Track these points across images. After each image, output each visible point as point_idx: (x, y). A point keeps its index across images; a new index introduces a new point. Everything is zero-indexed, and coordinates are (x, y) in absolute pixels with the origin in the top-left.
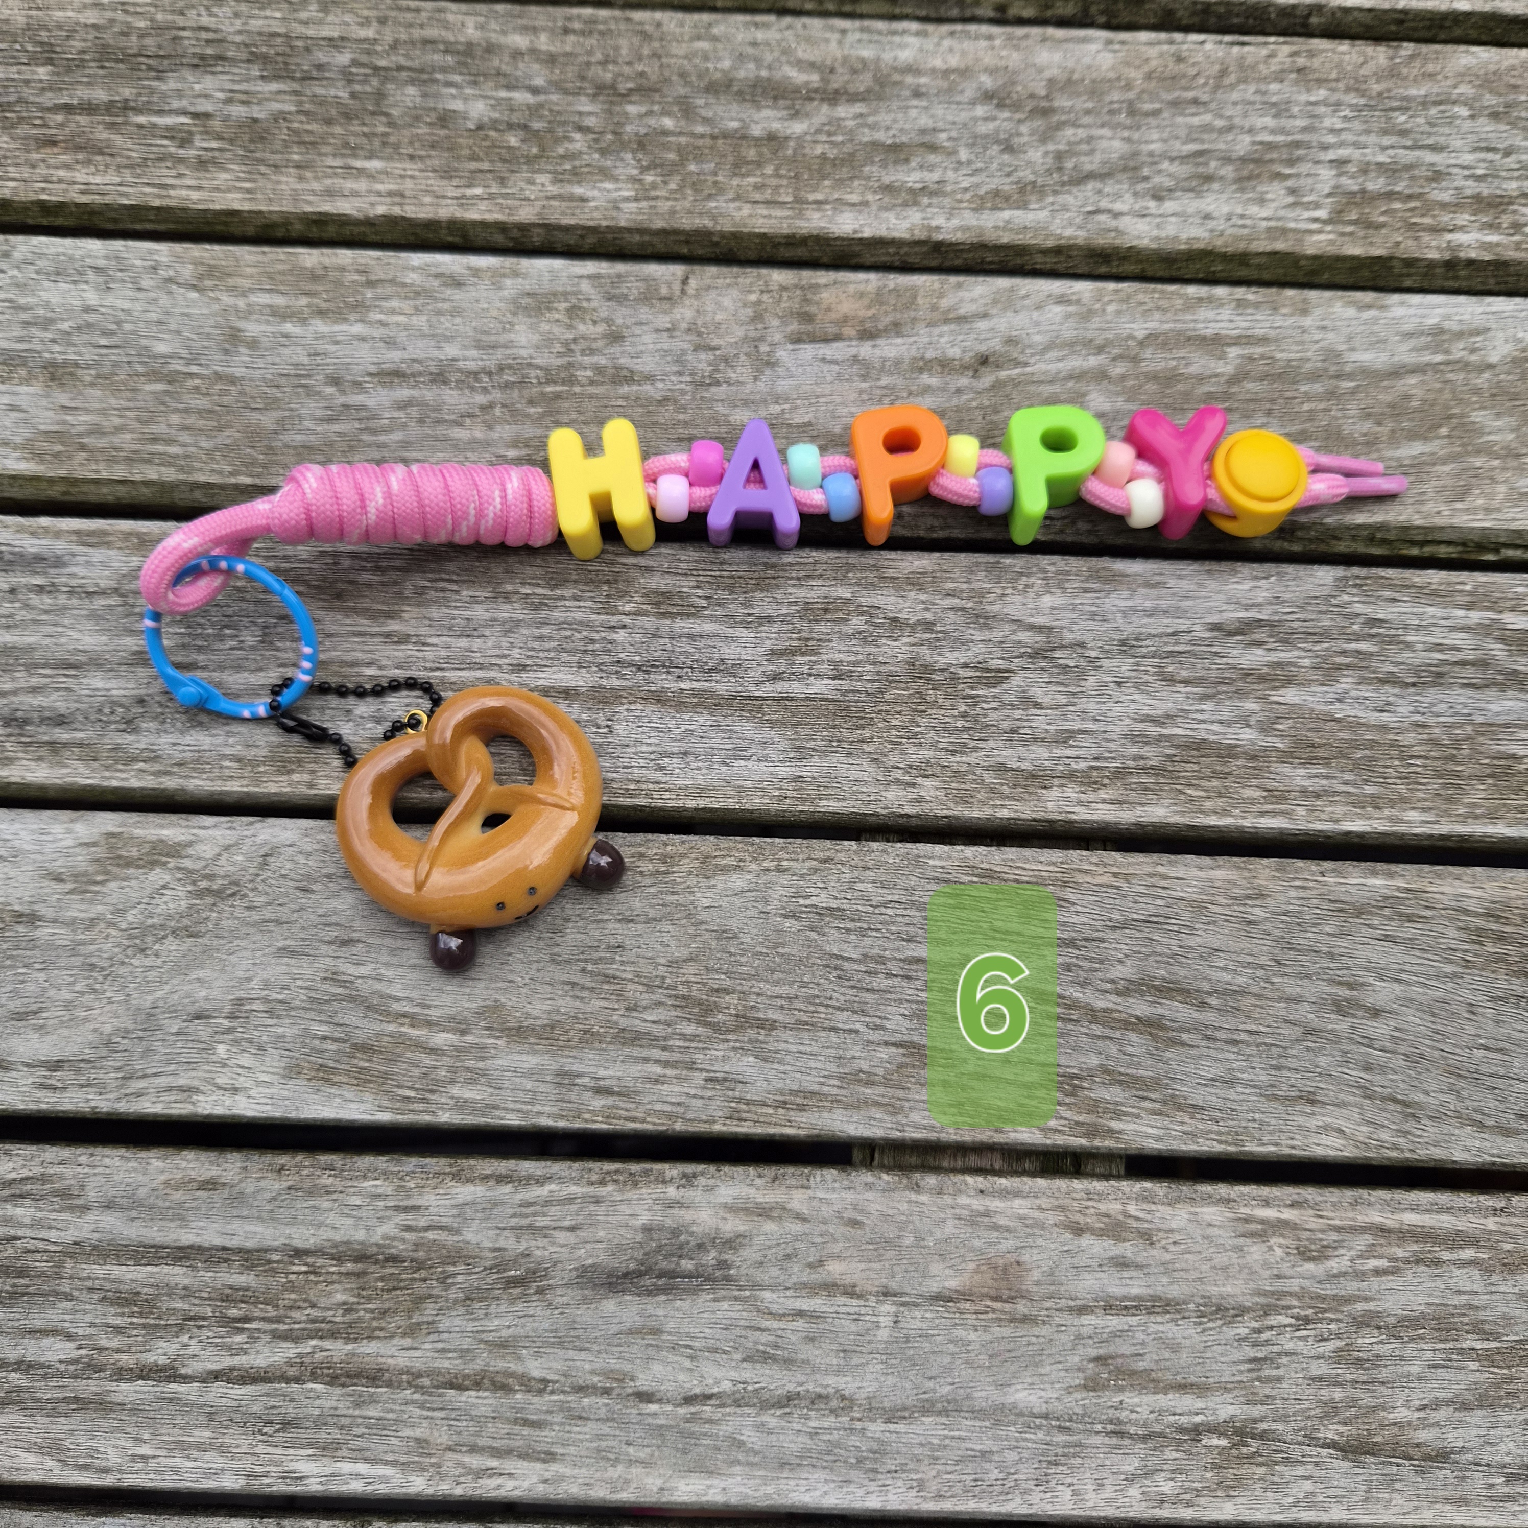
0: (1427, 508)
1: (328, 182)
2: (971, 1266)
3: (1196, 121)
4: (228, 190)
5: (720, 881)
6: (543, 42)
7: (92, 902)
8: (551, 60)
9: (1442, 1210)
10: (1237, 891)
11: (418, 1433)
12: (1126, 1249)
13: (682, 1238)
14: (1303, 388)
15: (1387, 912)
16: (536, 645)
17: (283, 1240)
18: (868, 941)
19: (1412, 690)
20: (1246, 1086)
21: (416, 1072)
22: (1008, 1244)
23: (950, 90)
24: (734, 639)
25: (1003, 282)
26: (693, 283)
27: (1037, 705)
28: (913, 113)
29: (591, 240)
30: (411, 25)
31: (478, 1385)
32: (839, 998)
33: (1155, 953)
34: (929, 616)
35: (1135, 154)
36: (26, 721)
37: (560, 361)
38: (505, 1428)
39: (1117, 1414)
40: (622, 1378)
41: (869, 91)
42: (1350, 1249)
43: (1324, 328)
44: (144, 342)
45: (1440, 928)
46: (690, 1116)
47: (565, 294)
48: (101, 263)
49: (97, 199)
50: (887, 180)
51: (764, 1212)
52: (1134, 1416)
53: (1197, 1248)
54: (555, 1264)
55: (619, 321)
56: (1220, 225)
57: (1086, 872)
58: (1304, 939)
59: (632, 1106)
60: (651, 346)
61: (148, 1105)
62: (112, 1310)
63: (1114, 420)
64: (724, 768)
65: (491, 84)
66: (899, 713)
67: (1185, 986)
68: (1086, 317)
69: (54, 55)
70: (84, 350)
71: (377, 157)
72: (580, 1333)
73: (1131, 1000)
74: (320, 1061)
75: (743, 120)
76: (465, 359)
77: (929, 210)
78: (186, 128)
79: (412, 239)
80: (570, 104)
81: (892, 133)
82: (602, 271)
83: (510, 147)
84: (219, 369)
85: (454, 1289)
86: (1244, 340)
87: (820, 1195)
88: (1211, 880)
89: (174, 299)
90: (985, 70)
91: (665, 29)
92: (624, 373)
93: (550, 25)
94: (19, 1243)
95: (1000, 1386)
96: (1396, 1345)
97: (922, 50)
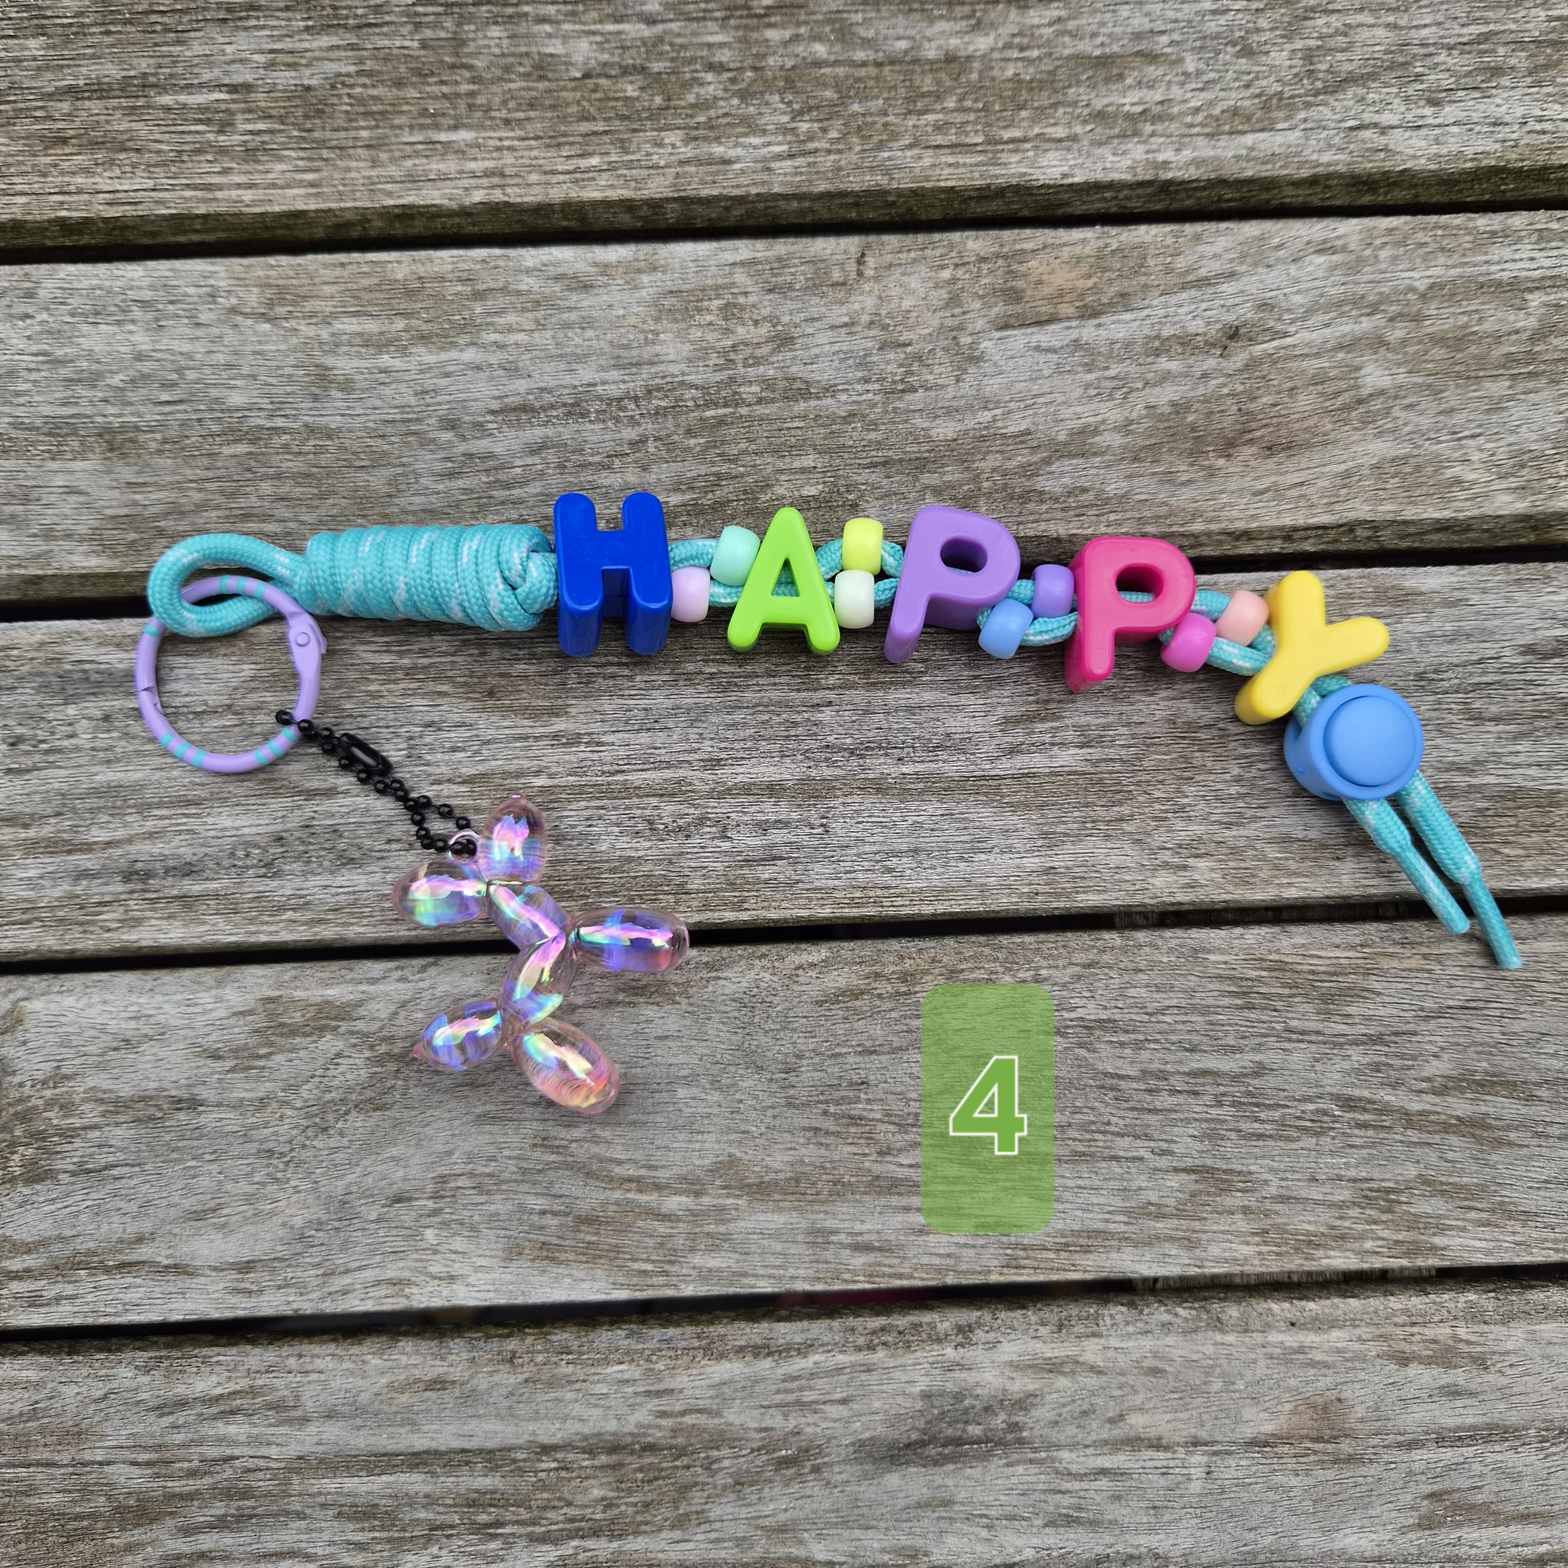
1: (409, 163)
2: (1288, 1407)
4: (288, 186)
7: (258, 1079)
12: (1457, 1377)
13: (967, 1402)
16: (730, 734)
17: (526, 1437)
18: (1145, 1055)
21: (651, 1242)
22: (1327, 1380)
24: (960, 708)
25: (1251, 229)
26: (870, 261)
28: (1124, 11)
29: (738, 212)
32: (1118, 1123)
33: (1474, 1044)
35: (1404, 45)
36: (148, 875)
37: (719, 377)
39: (1455, 1551)
40: (915, 1555)
44: (214, 393)
46: (963, 1267)
47: (717, 287)
48: (147, 295)
49: (129, 210)
50: (1098, 104)
51: (1054, 1367)
53: (1537, 1369)
54: (829, 1440)
55: (786, 319)
56: (1513, 133)
57: (1391, 955)
59: (896, 1261)
60: (827, 348)
61: (356, 1302)
62: (351, 1526)
63: (1396, 397)
64: (962, 865)
65: (594, 15)
66: (1161, 782)
67: (1510, 1078)
68: (1354, 267)
69: (45, 22)
70: (142, 409)
71: (465, 126)
72: (865, 1510)
73: (1450, 1099)
74: (542, 1238)
75: (913, 38)
76: (604, 383)
77: (1153, 140)
78: (223, 106)
79: (517, 228)
80: (695, 34)
81: (1099, 40)
82: (759, 255)
83: (627, 99)
84: (310, 420)
85: (720, 1475)
86: (1549, 283)
87: (1114, 1343)
88: (1536, 955)
89: (241, 333)
92: (798, 385)
94: (237, 1463)
95: (1328, 1532)
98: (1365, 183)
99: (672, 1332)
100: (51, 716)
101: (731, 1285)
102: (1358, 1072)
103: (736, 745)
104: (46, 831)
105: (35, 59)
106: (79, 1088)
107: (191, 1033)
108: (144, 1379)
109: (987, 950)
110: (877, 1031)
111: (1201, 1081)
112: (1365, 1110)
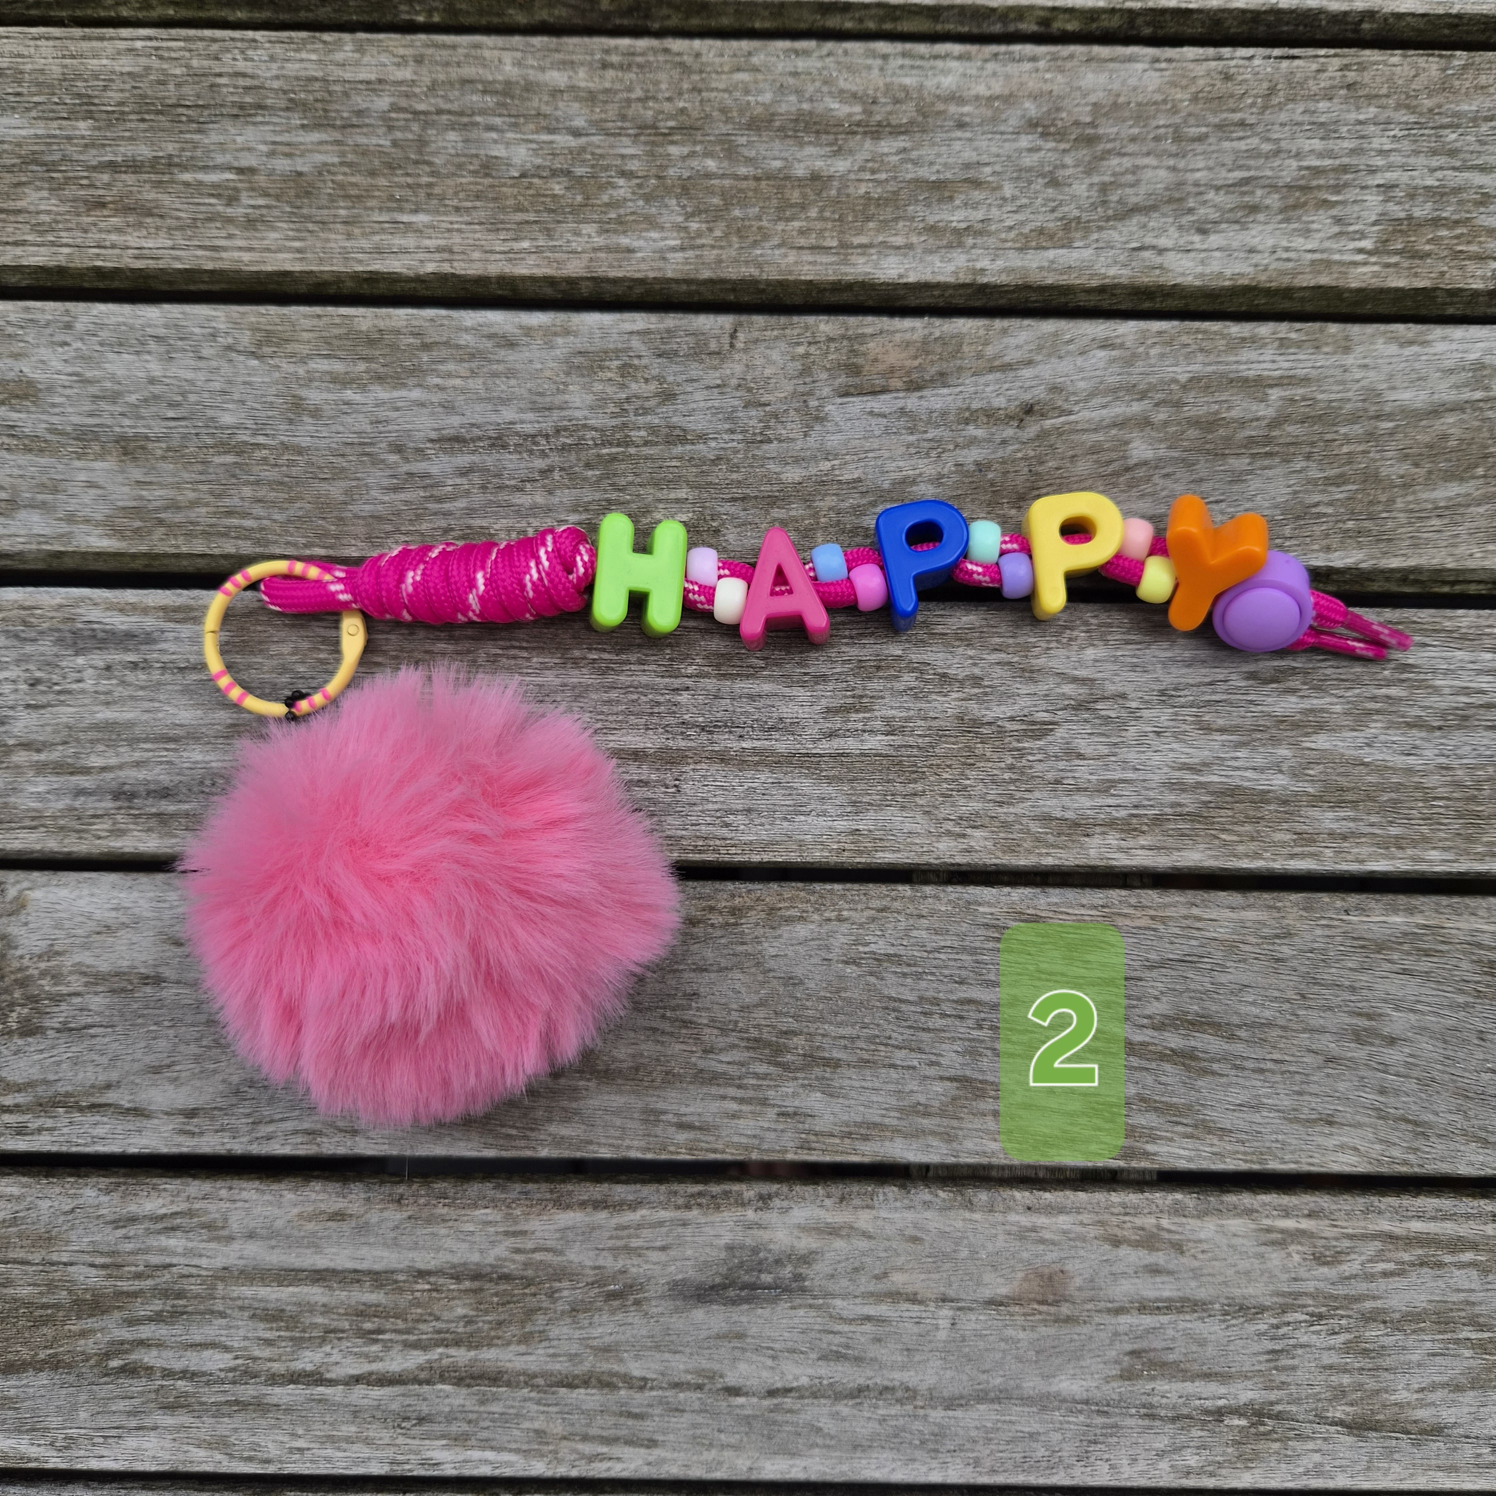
0: (1461, 550)
1: (377, 238)
2: (1020, 1275)
3: (1242, 145)
4: (279, 250)
5: (785, 931)
6: (582, 78)
8: (591, 98)
9: (1447, 1217)
10: (1266, 931)
11: (537, 1425)
12: (1159, 1258)
14: (1343, 430)
15: (1406, 947)
16: (605, 709)
17: (407, 1263)
18: (923, 984)
19: (1438, 733)
20: (1271, 1110)
22: (1053, 1255)
23: (994, 120)
24: (791, 698)
25: (1049, 326)
26: (741, 336)
27: (1080, 756)
28: (957, 146)
29: (638, 290)
30: (447, 64)
31: (586, 1384)
32: (898, 1038)
33: (1188, 990)
34: (977, 671)
35: (1180, 184)
36: (133, 795)
37: (615, 422)
38: (612, 1420)
39: (1150, 1399)
40: (712, 1376)
41: (911, 123)
42: (1361, 1254)
43: (1365, 366)
44: (210, 413)
45: (1454, 962)
46: (765, 1146)
47: (617, 351)
48: (162, 332)
49: (152, 264)
50: (931, 220)
51: (833, 1231)
52: (1164, 1401)
53: (1224, 1256)
55: (670, 379)
56: (1264, 259)
57: (1125, 915)
58: (1329, 974)
59: (712, 1139)
60: (702, 404)
61: (277, 1146)
62: (262, 1325)
63: (1156, 467)
64: (785, 824)
65: (532, 126)
66: (949, 766)
67: (1216, 1020)
68: (1130, 361)
69: (94, 108)
70: (152, 423)
71: (423, 210)
72: (675, 1337)
73: (1166, 1034)
75: (786, 159)
76: (522, 422)
77: (973, 251)
78: (232, 185)
79: (463, 293)
80: (612, 147)
81: (935, 168)
82: (652, 326)
83: (555, 196)
84: (285, 439)
85: (560, 1303)
86: (1285, 381)
87: (884, 1214)
88: (1242, 921)
89: (235, 367)
90: (1029, 96)
91: (704, 59)
92: (677, 432)
93: (588, 58)
94: (174, 1270)
95: (1046, 1377)
96: (1399, 1336)
97: (965, 75)
98: (1144, 293)
99: (530, 1186)
100: (64, 664)
101: (578, 1150)
103: (610, 718)
104: (54, 755)
105: (83, 137)
106: (68, 962)
107: (159, 924)
108: (104, 1199)
109: (802, 894)
110: (708, 953)
111: (966, 1007)
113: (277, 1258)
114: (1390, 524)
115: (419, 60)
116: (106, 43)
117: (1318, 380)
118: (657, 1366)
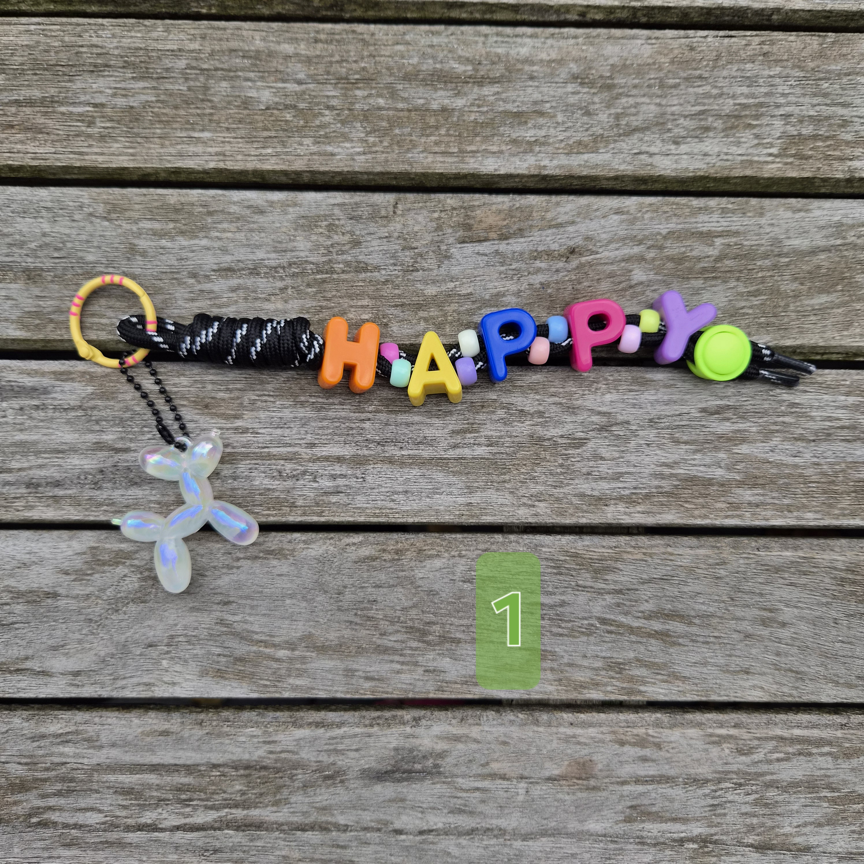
0: (828, 335)
1: (179, 147)
2: (566, 763)
3: (700, 90)
4: (120, 155)
5: (428, 563)
6: (303, 49)
7: (86, 585)
8: (308, 61)
9: (815, 726)
10: (711, 561)
11: (283, 853)
12: (647, 752)
14: (759, 263)
15: (792, 570)
16: (320, 432)
17: (206, 760)
19: (813, 444)
20: (713, 666)
21: (270, 671)
22: (585, 751)
23: (552, 74)
24: (431, 425)
25: (584, 200)
26: (400, 206)
27: (602, 458)
28: (529, 90)
29: (338, 179)
30: (221, 40)
31: (312, 829)
33: (665, 596)
34: (541, 408)
35: (663, 114)
36: (38, 485)
37: (325, 259)
38: (328, 850)
39: (641, 833)
40: (386, 823)
41: (502, 76)
42: (764, 748)
43: (772, 225)
44: (80, 254)
45: (821, 578)
46: (417, 690)
47: (325, 216)
48: (49, 205)
49: (42, 163)
50: (514, 136)
51: (457, 739)
52: (650, 834)
53: (685, 750)
54: (349, 768)
55: (358, 233)
56: (713, 160)
57: (628, 553)
58: (747, 586)
59: (385, 685)
60: (377, 248)
61: (128, 693)
62: (121, 797)
63: (648, 286)
64: (428, 500)
65: (273, 78)
66: (525, 465)
67: (682, 613)
68: (632, 222)
69: (5, 67)
70: (45, 260)
71: (207, 130)
72: (364, 802)
73: (652, 622)
74: (218, 667)
75: (426, 98)
76: (269, 259)
77: (539, 155)
78: (90, 114)
79: (231, 180)
80: (321, 91)
81: (517, 104)
82: (346, 201)
83: (287, 121)
84: (126, 270)
85: (297, 782)
86: (725, 234)
87: (486, 728)
88: (697, 555)
89: (94, 226)
90: (573, 60)
91: (377, 37)
92: (362, 265)
93: (306, 36)
94: (68, 765)
95: (581, 821)
96: (786, 795)
97: (534, 47)
98: (641, 180)
99: (278, 714)
101: (307, 693)
102: (609, 607)
103: (323, 437)
106: (1, 585)
107: (55, 562)
108: (26, 724)
109: (438, 541)
110: (383, 577)
112: (611, 625)
113: (128, 758)
114: (786, 320)
115: (203, 37)
116: (12, 27)
117: (744, 233)
118: (353, 818)
